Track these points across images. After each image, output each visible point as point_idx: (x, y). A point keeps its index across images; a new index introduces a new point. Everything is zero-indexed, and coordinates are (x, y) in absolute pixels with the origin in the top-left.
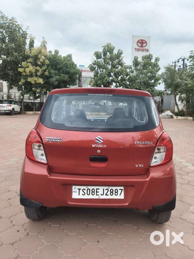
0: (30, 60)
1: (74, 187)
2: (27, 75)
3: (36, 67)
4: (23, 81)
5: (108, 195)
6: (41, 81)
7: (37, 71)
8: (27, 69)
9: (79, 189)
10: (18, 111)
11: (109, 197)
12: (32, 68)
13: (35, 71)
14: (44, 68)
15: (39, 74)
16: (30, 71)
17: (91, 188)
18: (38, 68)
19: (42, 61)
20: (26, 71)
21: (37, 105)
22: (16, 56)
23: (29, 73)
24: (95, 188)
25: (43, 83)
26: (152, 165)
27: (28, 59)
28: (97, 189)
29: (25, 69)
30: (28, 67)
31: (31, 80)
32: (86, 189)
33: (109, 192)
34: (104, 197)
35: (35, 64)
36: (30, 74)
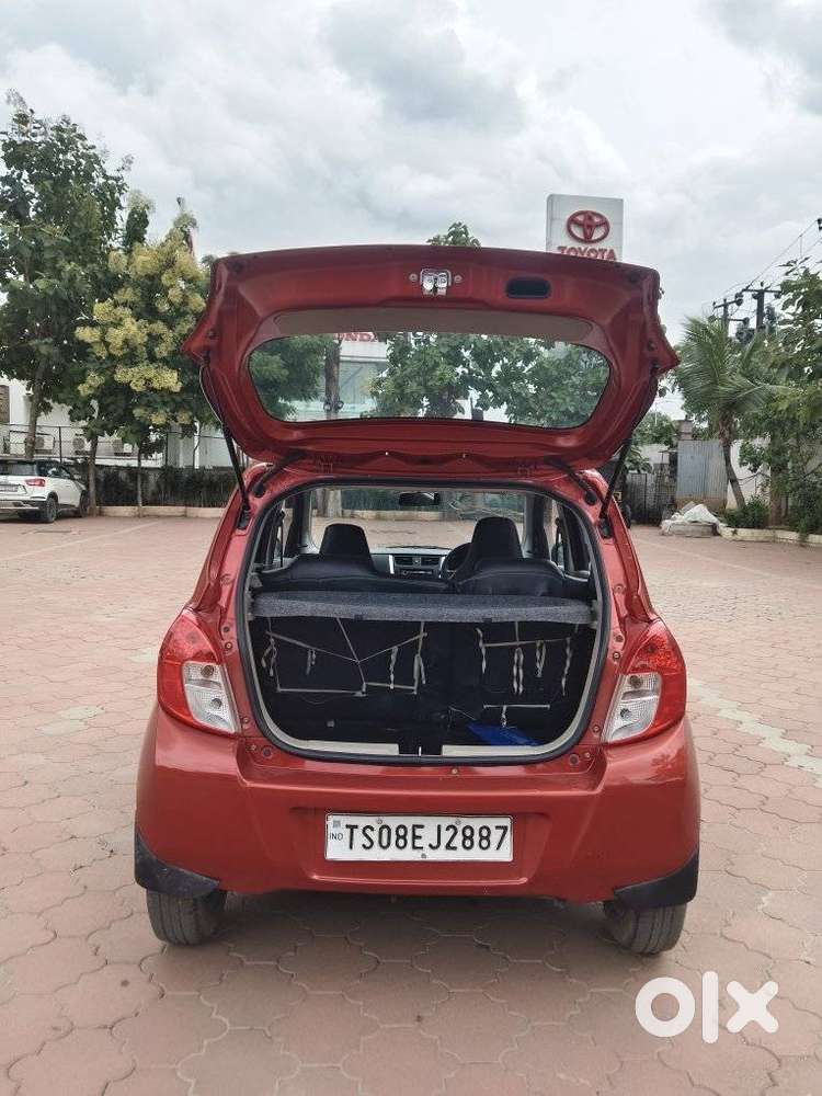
0: (127, 294)
1: (331, 820)
2: (111, 357)
3: (150, 322)
4: (94, 380)
5: (455, 848)
6: (171, 380)
7: (155, 339)
8: (113, 332)
9: (352, 828)
10: (71, 506)
11: (460, 855)
12: (134, 328)
13: (146, 339)
14: (185, 326)
15: (162, 350)
16: (126, 342)
17: (393, 822)
18: (159, 327)
19: (177, 300)
20: (107, 339)
21: (152, 478)
22: (72, 279)
23: (122, 349)
24: (409, 822)
25: (178, 390)
26: (613, 738)
27: (119, 292)
28: (415, 827)
29: (104, 333)
30: (118, 324)
31: (132, 376)
32: (377, 828)
33: (459, 837)
34: (442, 855)
35: (146, 311)
36: (125, 351)
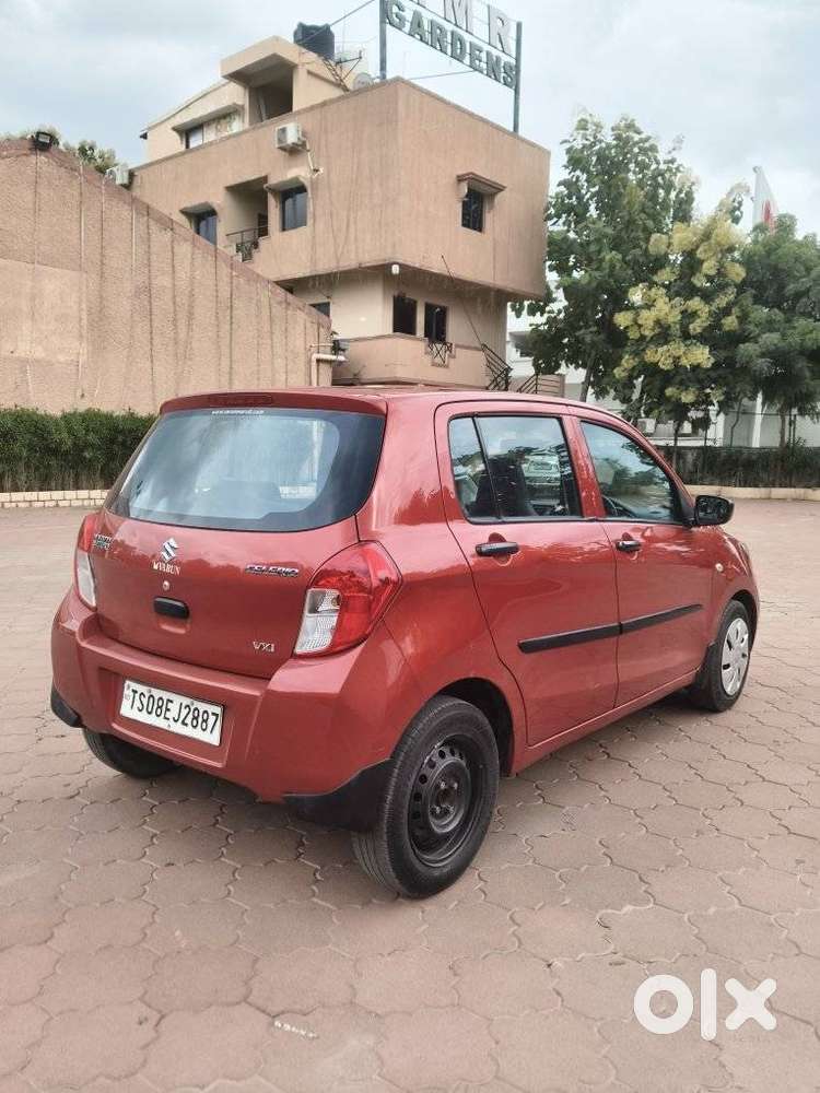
0: (665, 276)
1: (128, 682)
2: (643, 337)
3: (685, 300)
4: (628, 362)
5: (186, 725)
6: (702, 356)
7: (688, 316)
8: (645, 314)
9: (135, 692)
10: (606, 484)
11: (188, 731)
12: (666, 308)
13: (679, 318)
14: (722, 301)
15: (696, 327)
16: (658, 322)
17: (157, 693)
18: (695, 303)
19: (713, 272)
20: (640, 322)
21: (690, 457)
22: (612, 267)
23: (653, 330)
24: (166, 695)
25: (709, 365)
26: (298, 650)
27: (659, 274)
28: (168, 700)
29: (637, 315)
30: (649, 306)
31: (661, 356)
32: (147, 695)
33: (191, 716)
34: (178, 728)
35: (684, 288)
36: (657, 331)
